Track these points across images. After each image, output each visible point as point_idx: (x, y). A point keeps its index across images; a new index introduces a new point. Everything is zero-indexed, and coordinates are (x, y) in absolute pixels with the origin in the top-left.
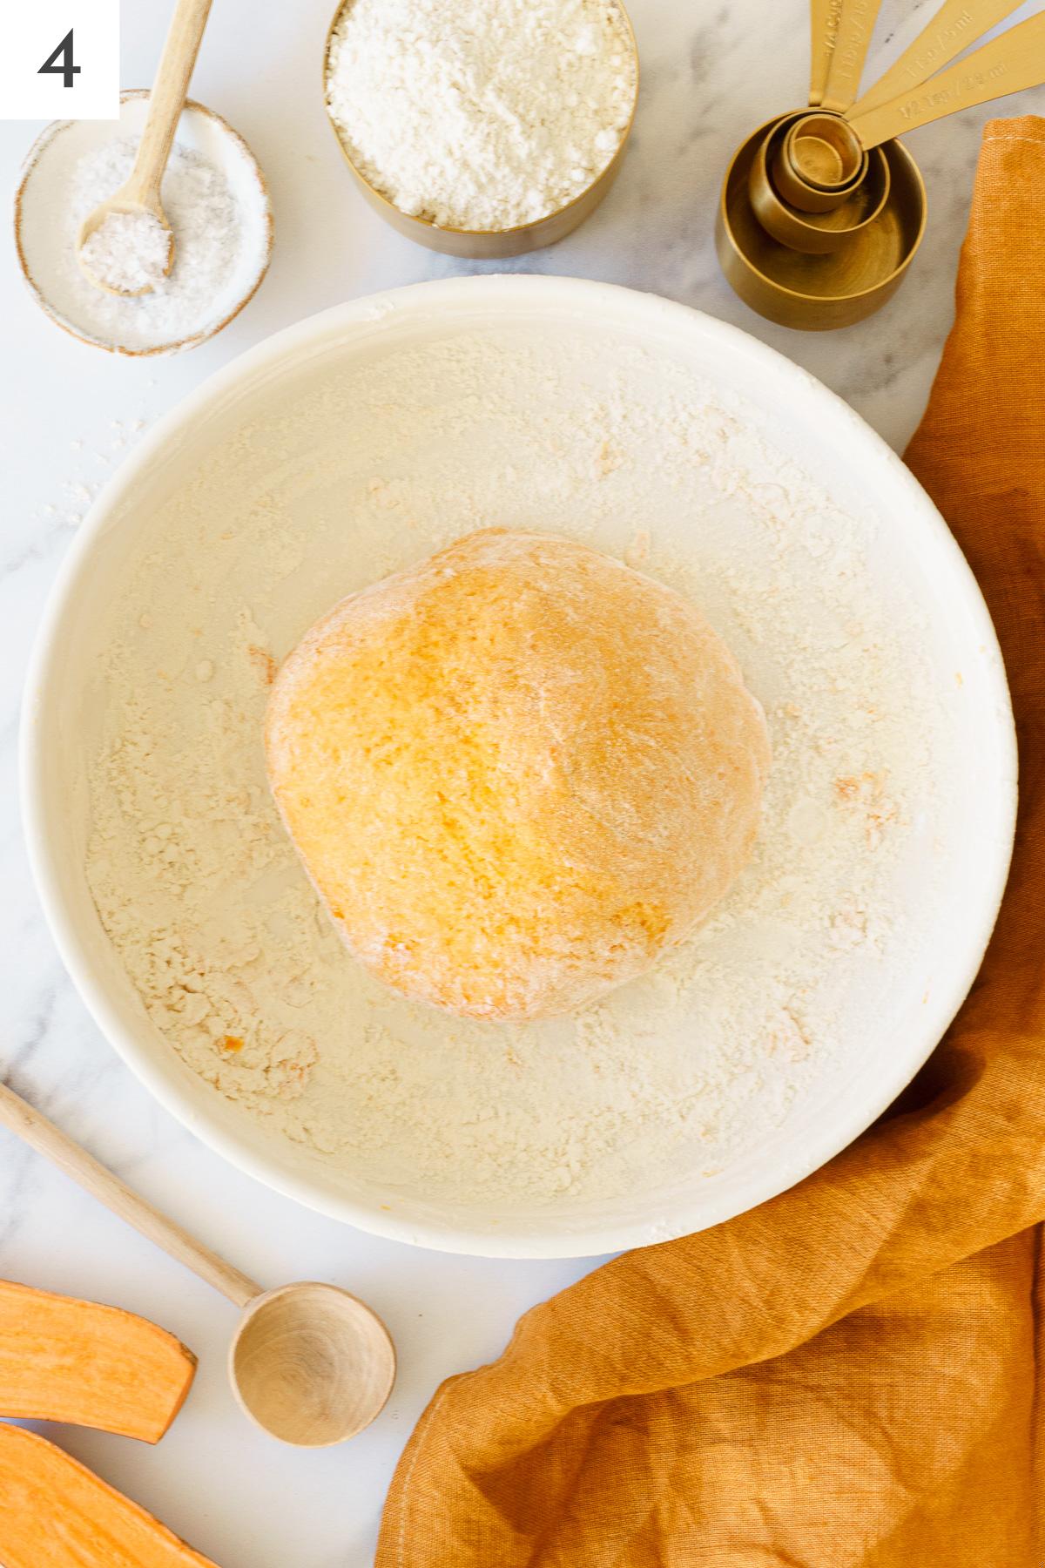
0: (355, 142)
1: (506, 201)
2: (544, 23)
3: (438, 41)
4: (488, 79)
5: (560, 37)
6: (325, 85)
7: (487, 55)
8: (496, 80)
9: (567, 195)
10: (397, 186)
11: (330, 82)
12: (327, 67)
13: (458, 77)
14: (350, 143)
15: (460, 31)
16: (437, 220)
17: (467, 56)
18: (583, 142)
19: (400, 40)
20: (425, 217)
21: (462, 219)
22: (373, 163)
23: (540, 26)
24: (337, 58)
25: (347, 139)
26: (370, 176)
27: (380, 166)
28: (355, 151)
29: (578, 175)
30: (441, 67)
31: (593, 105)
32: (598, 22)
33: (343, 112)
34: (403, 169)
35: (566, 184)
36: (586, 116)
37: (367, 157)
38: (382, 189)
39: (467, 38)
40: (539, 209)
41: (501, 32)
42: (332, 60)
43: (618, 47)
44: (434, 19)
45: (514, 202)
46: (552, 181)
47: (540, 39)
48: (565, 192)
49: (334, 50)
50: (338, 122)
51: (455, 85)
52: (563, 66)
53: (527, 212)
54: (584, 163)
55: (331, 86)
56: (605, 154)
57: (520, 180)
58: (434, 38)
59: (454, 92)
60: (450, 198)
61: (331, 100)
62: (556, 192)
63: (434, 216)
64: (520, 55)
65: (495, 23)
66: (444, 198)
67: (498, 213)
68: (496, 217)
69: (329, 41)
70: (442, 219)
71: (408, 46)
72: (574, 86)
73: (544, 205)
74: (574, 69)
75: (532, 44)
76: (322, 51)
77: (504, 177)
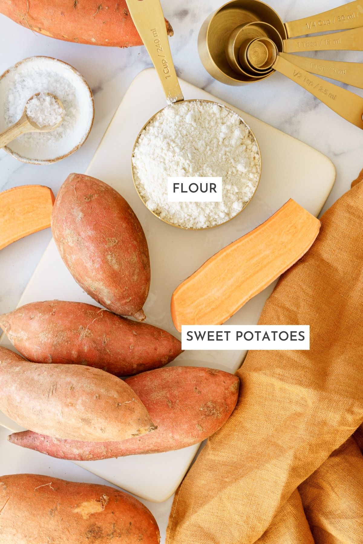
0: (138, 175)
1: (190, 216)
2: (228, 153)
3: (183, 149)
4: (198, 170)
5: (232, 161)
6: (134, 149)
7: (201, 161)
8: (201, 172)
9: (216, 221)
10: (150, 197)
11: (137, 148)
12: (137, 142)
13: (187, 166)
14: (137, 174)
15: (193, 147)
16: (161, 215)
17: (192, 159)
18: (228, 203)
19: (168, 143)
20: (157, 212)
21: (171, 217)
22: (143, 185)
23: (225, 154)
24: (142, 140)
25: (136, 172)
26: (141, 189)
27: (145, 187)
28: (138, 177)
29: (222, 215)
30: (181, 160)
31: (237, 190)
32: (249, 158)
33: (137, 162)
34: (154, 191)
35: (216, 217)
36: (233, 194)
37: (142, 182)
38: (144, 196)
39: (195, 151)
40: (203, 223)
41: (209, 152)
42: (140, 140)
43: (254, 170)
44: (185, 139)
45: (193, 217)
46: (211, 214)
47: (224, 159)
48: (215, 220)
49: (142, 136)
50: (134, 165)
51: (184, 169)
52: (230, 173)
53: (197, 222)
54: (226, 211)
55: (136, 150)
56: (236, 210)
57: (198, 210)
58: (182, 147)
59: (183, 171)
60: (169, 208)
61: (135, 155)
62: (212, 218)
63: (161, 212)
64: (214, 164)
65: (208, 148)
66: (167, 207)
67: (186, 219)
68: (185, 220)
69: (141, 132)
70: (163, 215)
71: (171, 147)
72: (231, 181)
73: (205, 223)
74: (234, 174)
75: (220, 161)
76: (137, 135)
77: (192, 207)
